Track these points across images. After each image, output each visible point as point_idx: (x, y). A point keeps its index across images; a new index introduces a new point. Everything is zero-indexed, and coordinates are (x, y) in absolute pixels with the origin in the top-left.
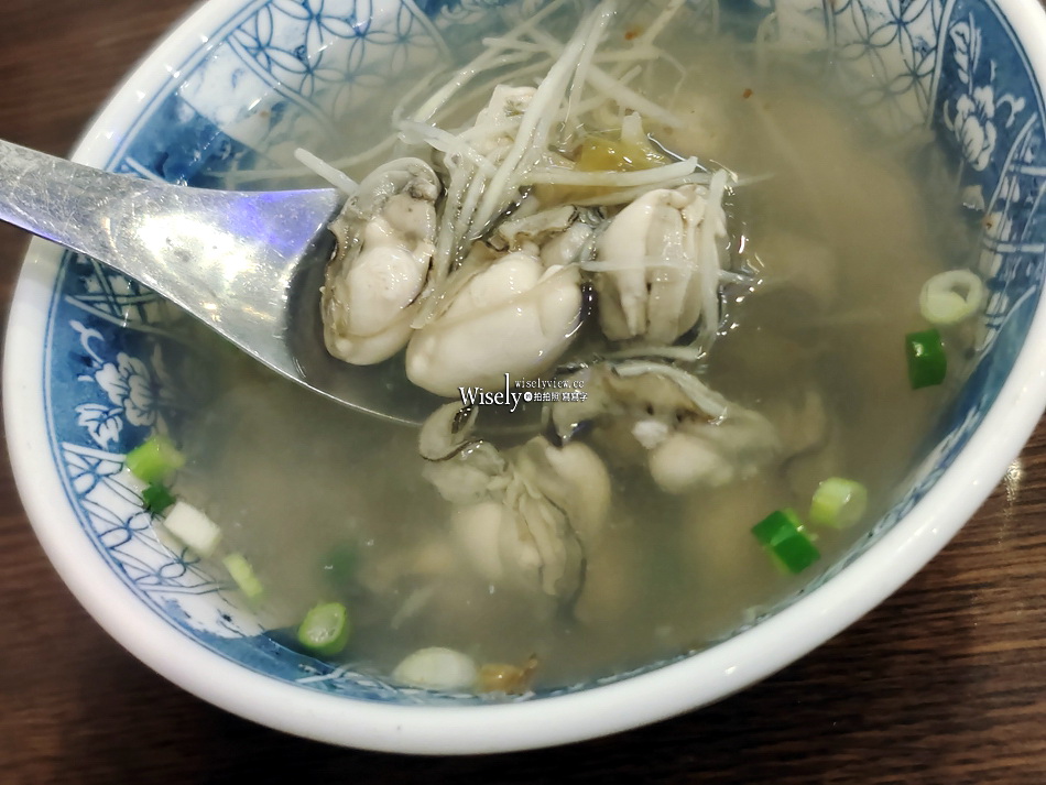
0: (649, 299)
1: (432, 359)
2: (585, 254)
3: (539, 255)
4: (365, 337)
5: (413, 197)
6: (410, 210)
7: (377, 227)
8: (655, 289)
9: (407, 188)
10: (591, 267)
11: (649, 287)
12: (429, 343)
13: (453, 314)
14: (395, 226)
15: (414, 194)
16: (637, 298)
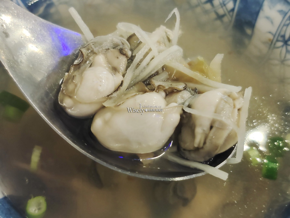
0: (209, 133)
1: (106, 123)
2: (187, 104)
3: (165, 99)
4: (80, 103)
5: (121, 53)
6: (118, 58)
7: (100, 59)
8: (213, 130)
9: (119, 48)
10: (188, 110)
11: (211, 127)
12: (107, 115)
13: (123, 107)
14: (109, 62)
15: (122, 52)
16: (204, 130)
